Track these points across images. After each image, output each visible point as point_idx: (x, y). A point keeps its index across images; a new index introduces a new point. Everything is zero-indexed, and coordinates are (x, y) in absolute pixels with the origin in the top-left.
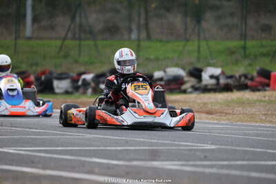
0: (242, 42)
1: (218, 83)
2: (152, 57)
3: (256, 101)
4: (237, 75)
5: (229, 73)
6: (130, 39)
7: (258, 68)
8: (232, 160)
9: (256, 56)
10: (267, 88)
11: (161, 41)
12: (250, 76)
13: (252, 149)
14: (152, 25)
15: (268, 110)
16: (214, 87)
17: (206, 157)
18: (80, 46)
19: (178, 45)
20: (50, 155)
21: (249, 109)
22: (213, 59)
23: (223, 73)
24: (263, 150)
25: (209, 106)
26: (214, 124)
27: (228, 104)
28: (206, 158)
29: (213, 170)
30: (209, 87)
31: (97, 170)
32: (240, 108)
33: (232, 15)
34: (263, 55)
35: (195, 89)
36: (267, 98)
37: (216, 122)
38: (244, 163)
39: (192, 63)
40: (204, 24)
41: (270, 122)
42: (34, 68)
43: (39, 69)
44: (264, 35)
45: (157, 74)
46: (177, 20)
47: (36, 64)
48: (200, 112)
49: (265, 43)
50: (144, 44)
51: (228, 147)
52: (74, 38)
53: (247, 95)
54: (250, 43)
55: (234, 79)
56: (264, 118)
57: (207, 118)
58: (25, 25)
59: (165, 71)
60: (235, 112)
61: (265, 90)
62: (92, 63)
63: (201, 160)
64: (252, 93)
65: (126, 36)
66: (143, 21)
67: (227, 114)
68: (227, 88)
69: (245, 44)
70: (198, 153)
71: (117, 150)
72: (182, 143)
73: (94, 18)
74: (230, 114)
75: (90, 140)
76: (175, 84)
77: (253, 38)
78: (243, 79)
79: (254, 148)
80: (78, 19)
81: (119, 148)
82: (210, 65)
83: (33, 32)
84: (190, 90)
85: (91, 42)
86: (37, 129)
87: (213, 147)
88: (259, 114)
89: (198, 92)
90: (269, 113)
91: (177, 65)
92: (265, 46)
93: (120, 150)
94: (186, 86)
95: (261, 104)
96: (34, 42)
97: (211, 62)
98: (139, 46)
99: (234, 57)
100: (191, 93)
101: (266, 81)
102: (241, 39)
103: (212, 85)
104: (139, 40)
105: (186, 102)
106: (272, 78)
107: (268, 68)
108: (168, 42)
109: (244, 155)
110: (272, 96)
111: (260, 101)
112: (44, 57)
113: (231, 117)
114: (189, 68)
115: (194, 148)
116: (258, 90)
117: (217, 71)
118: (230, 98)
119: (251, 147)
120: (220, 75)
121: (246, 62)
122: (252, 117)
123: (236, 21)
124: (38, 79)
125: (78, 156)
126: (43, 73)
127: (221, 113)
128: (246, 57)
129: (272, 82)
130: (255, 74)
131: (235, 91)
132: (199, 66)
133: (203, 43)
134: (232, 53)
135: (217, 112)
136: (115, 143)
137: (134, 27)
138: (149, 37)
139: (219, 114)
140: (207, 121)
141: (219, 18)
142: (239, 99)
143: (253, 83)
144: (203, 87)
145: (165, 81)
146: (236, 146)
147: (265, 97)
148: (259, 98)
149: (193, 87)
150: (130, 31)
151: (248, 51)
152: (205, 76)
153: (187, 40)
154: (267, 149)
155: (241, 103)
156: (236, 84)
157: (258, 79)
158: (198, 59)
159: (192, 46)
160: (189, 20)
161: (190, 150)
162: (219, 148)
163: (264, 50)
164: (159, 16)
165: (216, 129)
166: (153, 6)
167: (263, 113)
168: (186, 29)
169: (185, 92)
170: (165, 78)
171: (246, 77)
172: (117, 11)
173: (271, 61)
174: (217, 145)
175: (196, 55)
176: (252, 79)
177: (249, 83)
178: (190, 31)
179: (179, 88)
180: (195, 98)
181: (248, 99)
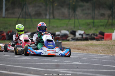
1: (82, 37)
2: (55, 26)
3: (98, 45)
4: (90, 34)
5: (87, 33)
6: (46, 18)
7: (99, 31)
8: (88, 69)
9: (98, 26)
10: (103, 40)
11: (59, 19)
12: (96, 34)
13: (97, 65)
14: (55, 12)
15: (103, 49)
16: (81, 39)
17: (77, 67)
18: (25, 21)
19: (66, 21)
20: (12, 66)
21: (95, 48)
23: (85, 33)
24: (101, 65)
25: (79, 46)
27: (87, 46)
29: (81, 73)
30: (79, 39)
31: (32, 72)
32: (92, 48)
33: (88, 9)
34: (101, 26)
35: (73, 39)
36: (103, 44)
37: (82, 53)
38: (93, 70)
39: (72, 29)
40: (77, 13)
41: (104, 53)
42: (6, 30)
43: (8, 30)
44: (102, 18)
45: (57, 33)
46: (65, 11)
47: (7, 28)
48: (75, 49)
49: (102, 21)
50: (52, 20)
51: (87, 64)
52: (23, 18)
53: (94, 42)
54: (96, 21)
55: (89, 36)
56: (101, 52)
57: (78, 52)
58: (2, 12)
59: (60, 32)
60: (90, 49)
61: (102, 40)
62: (30, 28)
63: (76, 69)
64: (97, 41)
65: (44, 17)
66: (51, 11)
67: (86, 50)
68: (86, 39)
69: (94, 21)
70: (74, 66)
71: (40, 64)
72: (68, 62)
73: (31, 10)
74: (87, 50)
75: (29, 60)
76: (65, 37)
77: (97, 19)
78: (93, 35)
79: (97, 64)
80: (24, 10)
81: (41, 63)
82: (79, 30)
83: (5, 15)
84: (71, 40)
85: (30, 20)
86: (7, 55)
87: (80, 63)
88: (99, 50)
89: (74, 41)
90: (104, 49)
91: (65, 30)
92: (102, 22)
93: (42, 64)
94: (69, 38)
95: (101, 46)
96: (6, 19)
97: (80, 28)
98: (50, 21)
99: (89, 26)
100: (71, 41)
101: (102, 36)
102: (92, 19)
103: (80, 38)
104: (50, 19)
105: (69, 45)
106: (105, 35)
107: (103, 31)
108: (62, 20)
109: (93, 67)
110: (105, 43)
111: (100, 45)
112: (10, 25)
113: (88, 51)
114: (71, 30)
115: (73, 64)
116: (99, 40)
117: (82, 32)
118: (87, 43)
119: (96, 64)
120: (83, 34)
121: (94, 29)
122: (97, 51)
123: (90, 11)
124: (7, 34)
125: (24, 66)
126: (10, 32)
127: (84, 49)
128: (94, 26)
129: (105, 37)
130: (98, 33)
131: (89, 40)
132: (75, 30)
133: (76, 21)
134: (88, 25)
135: (82, 49)
136: (40, 61)
137: (48, 13)
138: (54, 18)
139: (83, 50)
140: (78, 53)
141: (83, 10)
142: (91, 44)
144: (76, 39)
145: (61, 36)
146: (90, 63)
147: (102, 43)
148: (100, 43)
150: (46, 15)
151: (95, 24)
152: (77, 34)
153: (70, 19)
154: (103, 64)
155: (92, 45)
156: (90, 37)
157: (99, 36)
158: (74, 27)
159: (72, 22)
160: (70, 11)
161: (71, 64)
162: (83, 64)
163: (102, 24)
164: (58, 9)
165: (82, 56)
166: (56, 5)
167: (101, 49)
168: (69, 15)
169: (68, 40)
170: (61, 35)
171: (94, 34)
172: (41, 7)
173: (105, 28)
174: (82, 62)
175: (73, 25)
176: (97, 36)
177: (95, 37)
178: (71, 15)
179: (66, 39)
180: (73, 43)
181: (95, 44)
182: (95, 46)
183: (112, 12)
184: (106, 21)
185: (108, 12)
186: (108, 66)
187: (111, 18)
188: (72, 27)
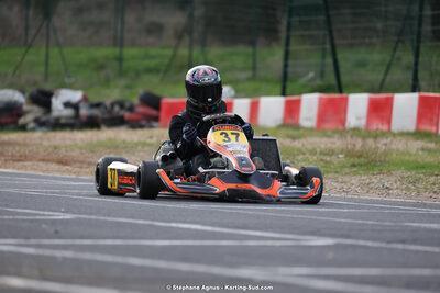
0: (116, 51)
1: (77, 115)
3: (137, 144)
4: (108, 103)
5: (95, 99)
7: (141, 91)
9: (138, 74)
10: (155, 124)
12: (127, 105)
16: (71, 121)
17: (57, 232)
19: (16, 54)
22: (69, 77)
23: (85, 99)
24: (147, 222)
25: (63, 151)
26: (69, 179)
27: (92, 148)
28: (57, 235)
29: (69, 254)
30: (63, 121)
33: (101, 6)
34: (149, 71)
35: (40, 124)
36: (154, 140)
38: (119, 242)
39: (35, 83)
40: (56, 21)
44: (151, 39)
46: (12, 12)
48: (49, 161)
49: (153, 52)
51: (93, 217)
53: (123, 134)
54: (129, 52)
55: (102, 109)
57: (58, 171)
61: (151, 127)
63: (49, 237)
64: (131, 132)
67: (90, 164)
68: (92, 124)
69: (121, 53)
70: (44, 226)
72: (20, 210)
76: (9, 116)
77: (133, 44)
78: (117, 108)
79: (133, 218)
82: (64, 86)
84: (31, 125)
87: (68, 217)
89: (44, 129)
91: (12, 86)
92: (152, 57)
94: (26, 119)
95: (146, 149)
97: (67, 80)
99: (103, 73)
100: (33, 130)
101: (154, 112)
102: (115, 45)
103: (67, 118)
105: (26, 145)
106: (163, 107)
107: (157, 92)
109: (118, 230)
110: (162, 137)
111: (144, 144)
114: (31, 90)
115: (38, 217)
116: (141, 127)
117: (76, 96)
118: (95, 140)
119: (128, 218)
120: (80, 102)
121: (123, 82)
123: (106, 16)
127: (82, 162)
128: (121, 73)
129: (162, 114)
130: (136, 101)
131: (104, 128)
132: (47, 87)
133: (54, 51)
134: (101, 67)
135: (75, 162)
139: (78, 165)
140: (59, 175)
142: (111, 140)
143: (133, 116)
144: (52, 121)
147: (151, 137)
148: (142, 140)
149: (37, 120)
151: (125, 65)
152: (57, 104)
153: (28, 46)
155: (113, 147)
156: (106, 116)
157: (141, 109)
158: (46, 76)
159: (36, 55)
160: (31, 12)
161: (32, 221)
162: (78, 219)
163: (151, 63)
165: (75, 187)
168: (27, 28)
169: (23, 128)
171: (121, 105)
173: (162, 81)
174: (74, 213)
175: (42, 69)
176: (131, 109)
177: (127, 115)
178: (32, 32)
179: (15, 123)
180: (41, 138)
181: (124, 142)
182: (126, 147)
183: (191, 16)
184: (169, 52)
185: (174, 19)
186: (174, 225)
187: (187, 40)
188: (38, 74)
